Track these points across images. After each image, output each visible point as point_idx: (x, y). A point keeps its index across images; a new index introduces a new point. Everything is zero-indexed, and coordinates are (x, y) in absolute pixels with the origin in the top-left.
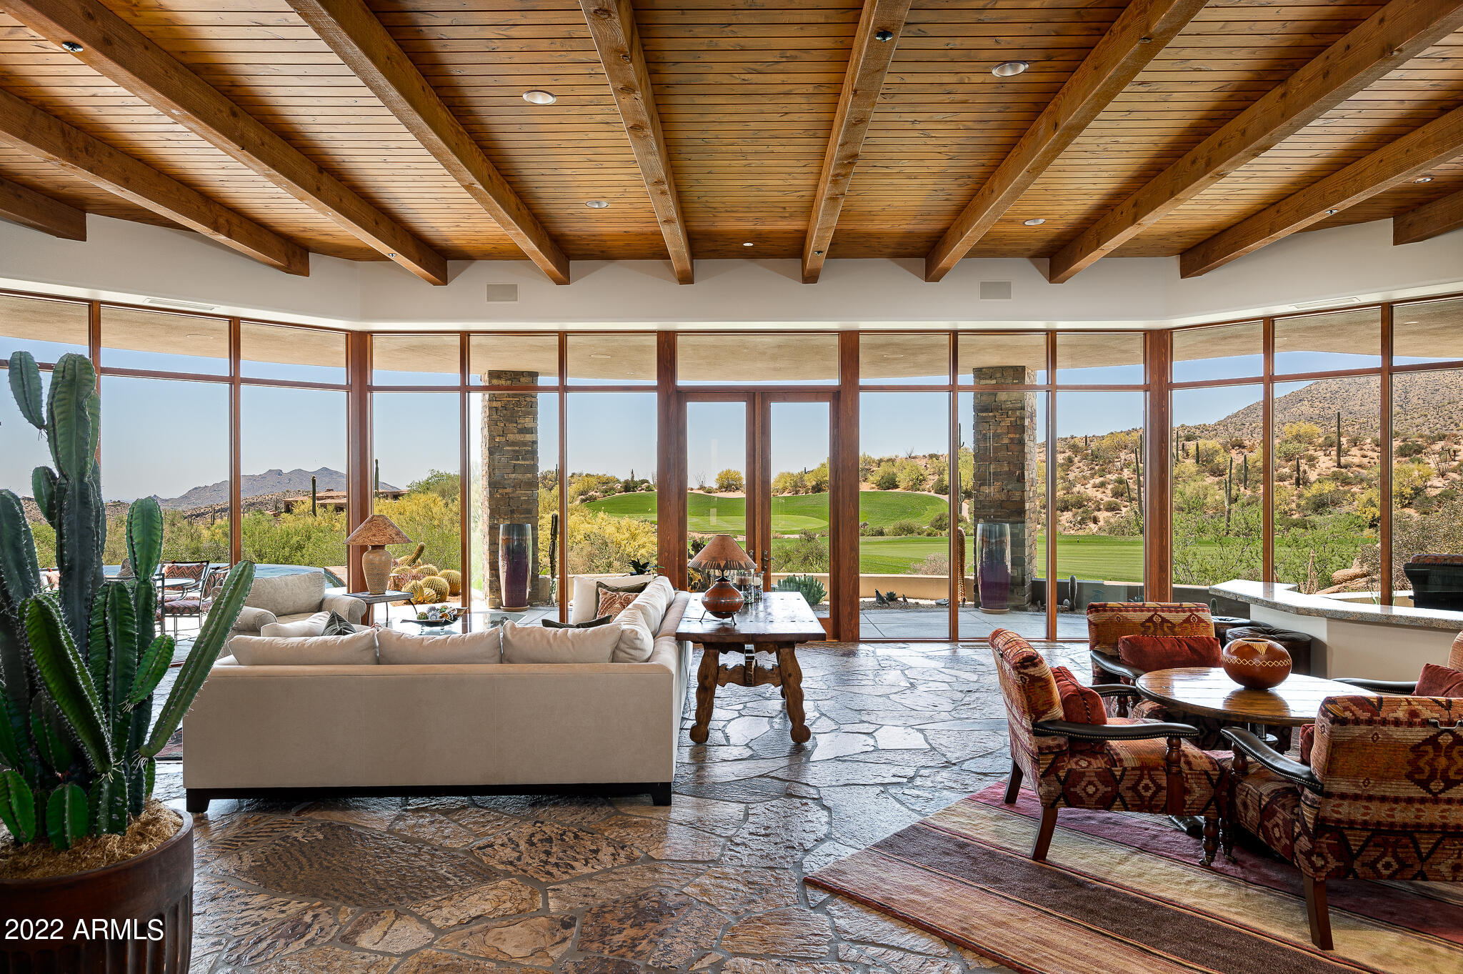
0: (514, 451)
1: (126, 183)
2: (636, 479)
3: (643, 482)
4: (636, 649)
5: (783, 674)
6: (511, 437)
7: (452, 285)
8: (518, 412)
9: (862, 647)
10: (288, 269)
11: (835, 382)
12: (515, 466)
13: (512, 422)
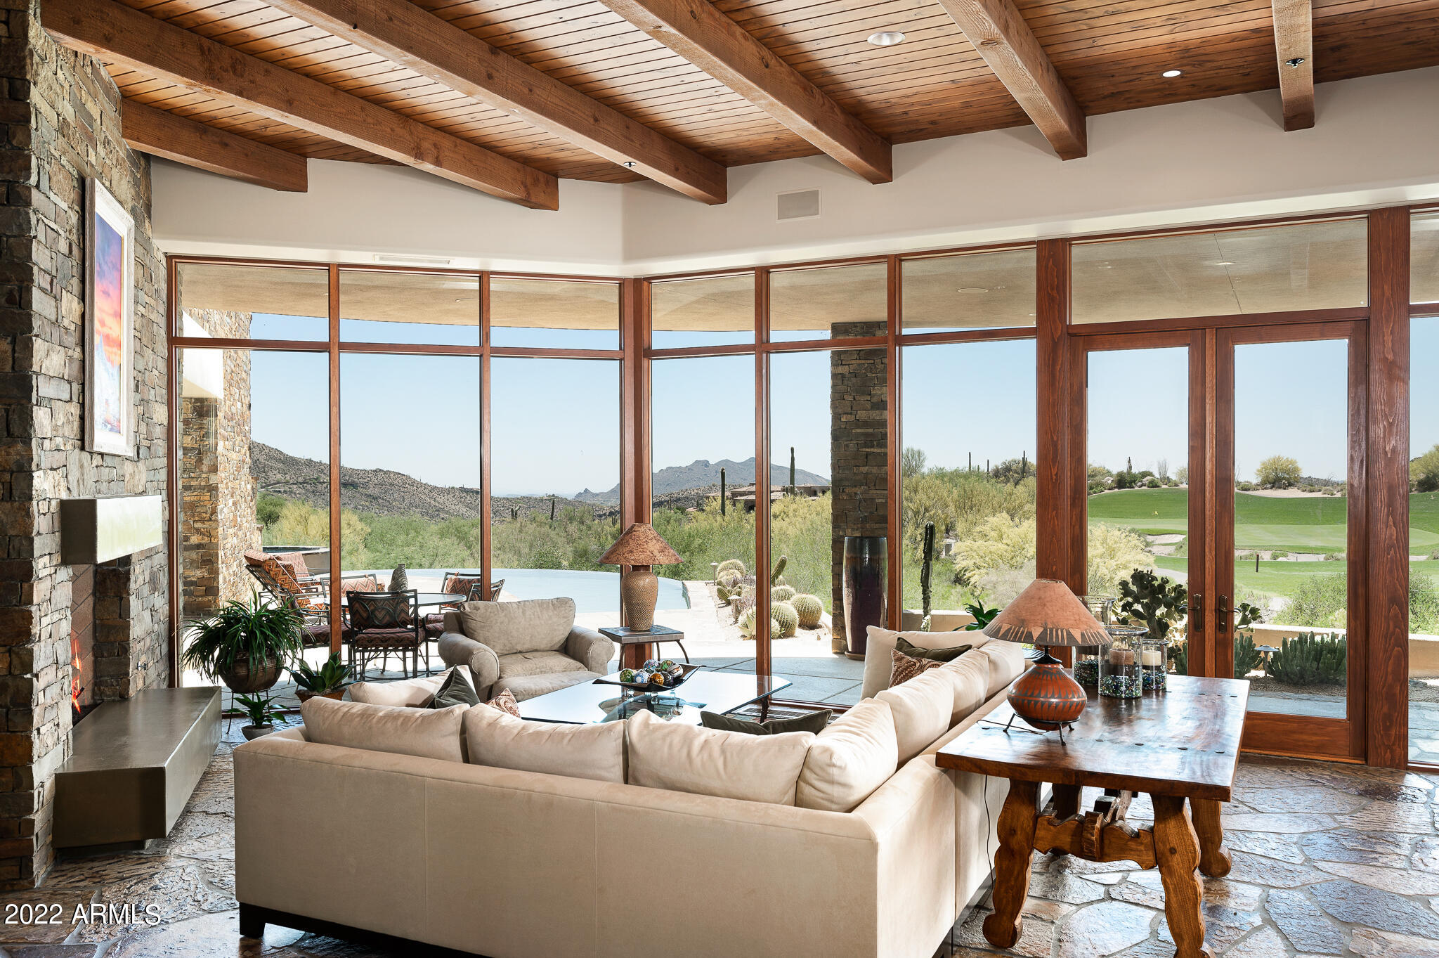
0: (867, 435)
1: (289, 106)
2: (1135, 470)
3: (1144, 474)
4: (832, 782)
5: (1160, 846)
6: (862, 415)
7: (734, 201)
8: (872, 379)
9: (1412, 780)
10: (528, 202)
11: (1361, 301)
12: (867, 455)
13: (863, 394)
